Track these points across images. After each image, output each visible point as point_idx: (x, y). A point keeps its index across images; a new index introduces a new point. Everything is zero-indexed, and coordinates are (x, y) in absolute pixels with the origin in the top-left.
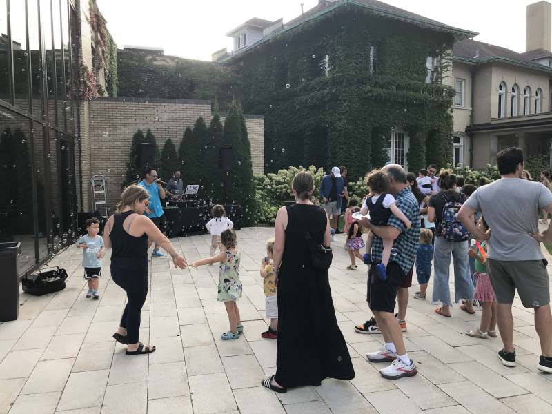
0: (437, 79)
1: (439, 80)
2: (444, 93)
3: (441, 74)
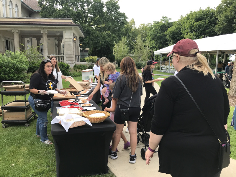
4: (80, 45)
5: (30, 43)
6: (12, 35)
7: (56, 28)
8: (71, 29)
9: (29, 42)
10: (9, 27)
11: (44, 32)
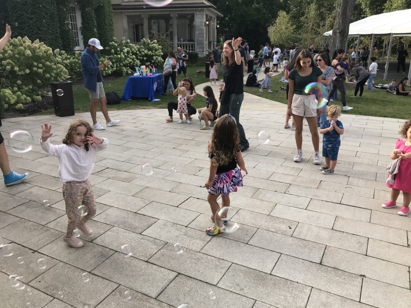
4: (217, 26)
5: (157, 24)
6: (142, 19)
7: (186, 10)
8: (203, 10)
9: (155, 23)
10: (139, 12)
11: (174, 15)
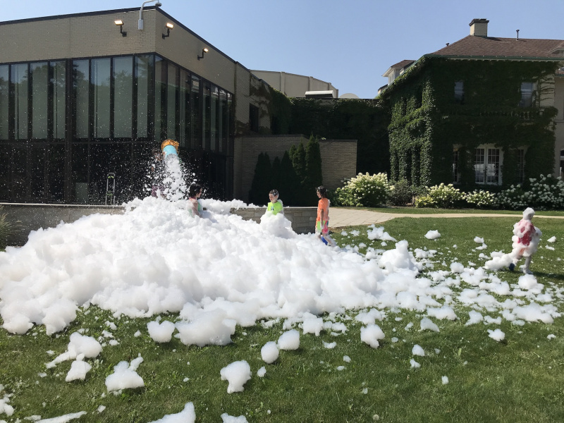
0: (535, 102)
1: (537, 102)
2: (541, 114)
3: (539, 97)
